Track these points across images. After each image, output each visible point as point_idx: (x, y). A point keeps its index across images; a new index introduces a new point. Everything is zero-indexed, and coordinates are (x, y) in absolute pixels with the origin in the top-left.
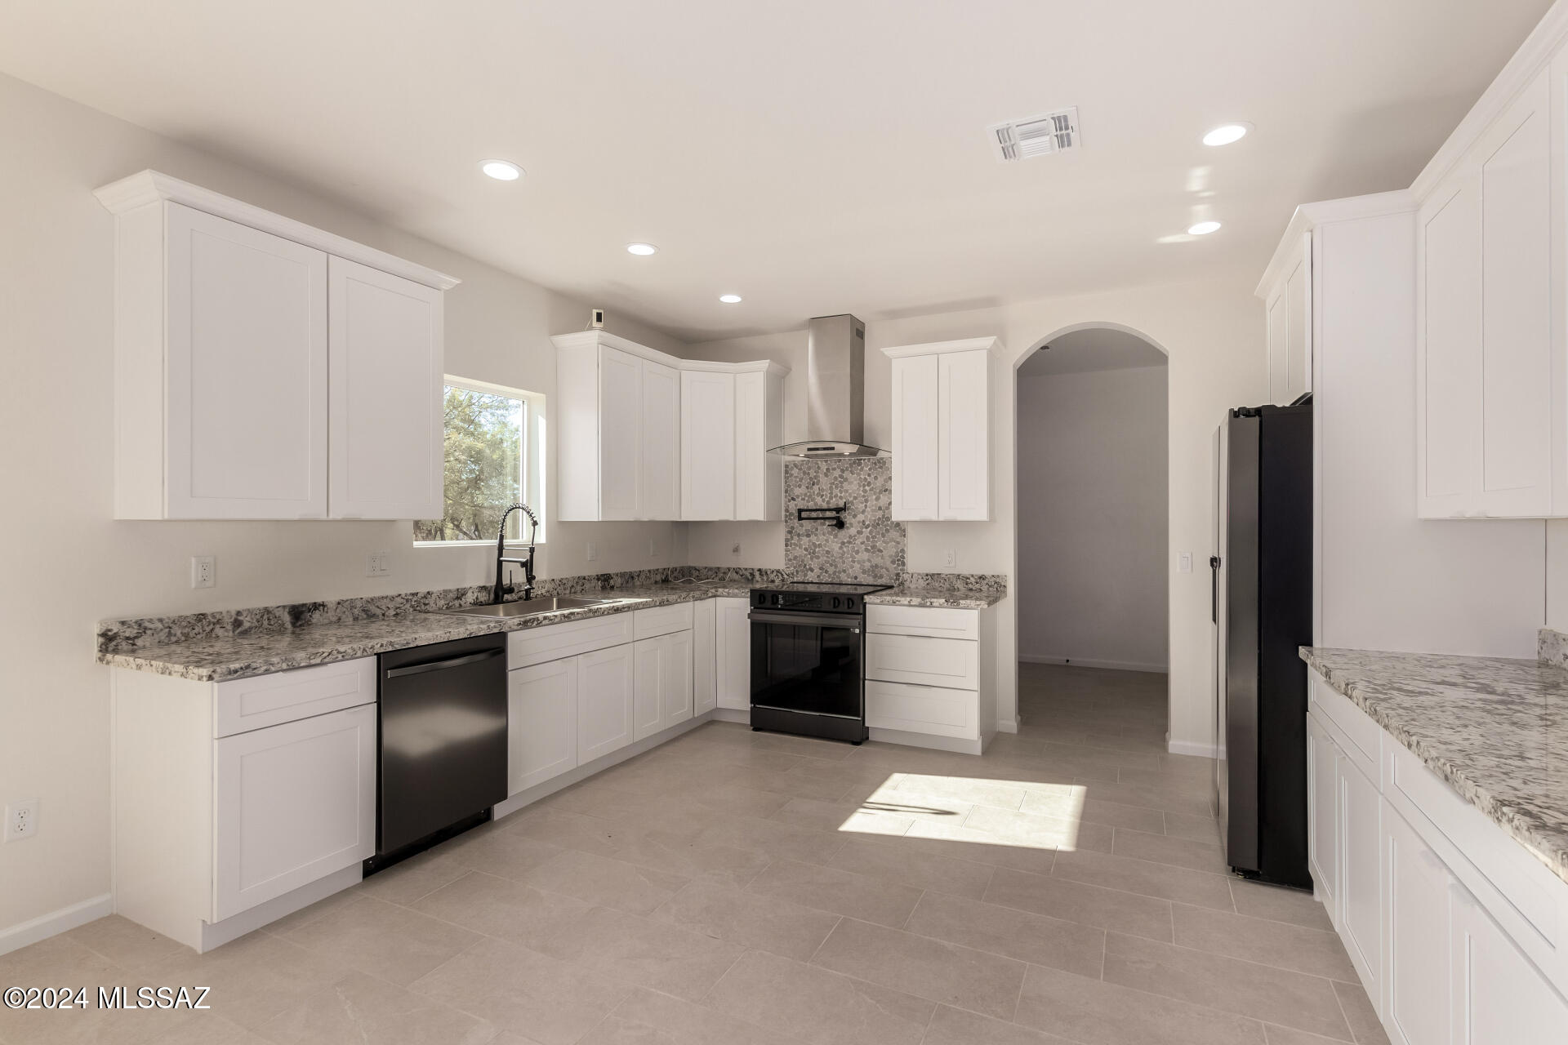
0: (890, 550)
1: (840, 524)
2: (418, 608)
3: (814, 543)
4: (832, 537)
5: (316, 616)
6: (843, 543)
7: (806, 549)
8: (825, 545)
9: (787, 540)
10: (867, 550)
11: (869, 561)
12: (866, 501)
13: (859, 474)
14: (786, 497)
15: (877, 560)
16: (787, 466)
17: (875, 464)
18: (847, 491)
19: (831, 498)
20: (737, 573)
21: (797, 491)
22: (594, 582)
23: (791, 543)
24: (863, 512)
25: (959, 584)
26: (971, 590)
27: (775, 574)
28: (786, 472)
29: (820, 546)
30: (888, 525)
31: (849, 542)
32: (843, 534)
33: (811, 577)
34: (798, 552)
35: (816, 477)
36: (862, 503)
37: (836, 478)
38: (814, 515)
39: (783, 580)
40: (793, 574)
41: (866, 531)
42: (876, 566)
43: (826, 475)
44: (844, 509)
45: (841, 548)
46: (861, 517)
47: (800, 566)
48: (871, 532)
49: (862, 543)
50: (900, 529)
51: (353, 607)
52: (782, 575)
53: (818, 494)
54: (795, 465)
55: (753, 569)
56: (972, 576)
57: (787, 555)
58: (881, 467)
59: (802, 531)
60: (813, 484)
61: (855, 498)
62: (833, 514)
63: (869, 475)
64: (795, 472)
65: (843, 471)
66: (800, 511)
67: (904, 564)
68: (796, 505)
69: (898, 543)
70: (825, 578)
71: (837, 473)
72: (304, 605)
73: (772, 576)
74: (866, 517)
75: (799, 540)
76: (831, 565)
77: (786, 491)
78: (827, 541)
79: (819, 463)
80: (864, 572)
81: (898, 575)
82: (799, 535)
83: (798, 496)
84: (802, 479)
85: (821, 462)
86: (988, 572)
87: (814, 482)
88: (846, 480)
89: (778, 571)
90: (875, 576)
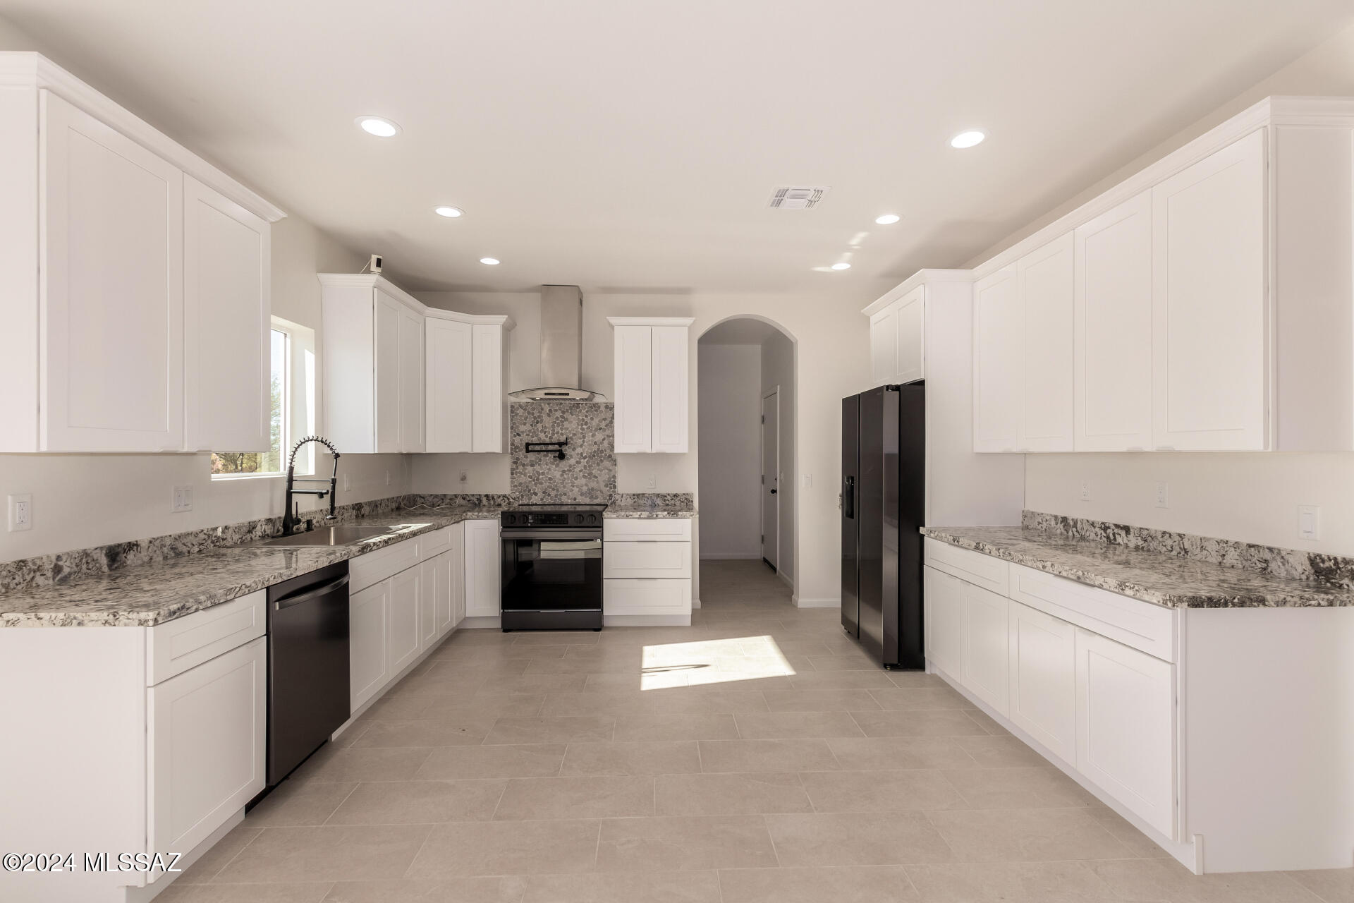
0: (604, 476)
1: (562, 456)
2: (218, 544)
3: (538, 472)
4: (554, 466)
5: (131, 558)
6: (564, 471)
7: (530, 477)
8: (548, 473)
9: (512, 469)
10: (584, 476)
11: (586, 485)
12: (584, 437)
13: (577, 416)
14: (511, 432)
15: (593, 484)
16: (512, 407)
17: (591, 407)
18: (567, 429)
19: (553, 434)
20: (464, 499)
21: (522, 428)
22: (351, 510)
23: (516, 472)
24: (581, 446)
25: (659, 501)
26: (668, 505)
27: (501, 498)
28: (512, 412)
29: (543, 474)
30: (601, 456)
31: (569, 471)
32: (564, 465)
33: (535, 499)
34: (523, 479)
35: (539, 417)
36: (580, 439)
37: (557, 418)
38: (538, 448)
39: (509, 504)
40: (518, 498)
41: (584, 462)
42: (593, 489)
43: (549, 415)
44: (566, 443)
45: (562, 475)
46: (579, 450)
47: (525, 491)
48: (588, 462)
49: (580, 471)
50: (612, 460)
51: (163, 546)
52: (508, 499)
53: (542, 431)
54: (521, 406)
55: (480, 495)
56: (669, 495)
57: (512, 482)
58: (596, 411)
59: (527, 461)
60: (537, 423)
61: (575, 435)
62: (557, 447)
63: (586, 416)
64: (520, 412)
65: (563, 412)
66: (528, 445)
67: (615, 487)
68: (521, 440)
69: (610, 470)
70: (548, 500)
71: (559, 414)
72: (119, 545)
73: (499, 501)
74: (584, 450)
75: (524, 469)
76: (553, 489)
77: (512, 428)
78: (549, 469)
79: (543, 405)
80: (582, 494)
81: (611, 495)
82: (524, 465)
83: (523, 432)
84: (527, 418)
85: (545, 404)
86: (680, 492)
87: (537, 421)
88: (567, 420)
89: (505, 496)
90: (591, 497)
